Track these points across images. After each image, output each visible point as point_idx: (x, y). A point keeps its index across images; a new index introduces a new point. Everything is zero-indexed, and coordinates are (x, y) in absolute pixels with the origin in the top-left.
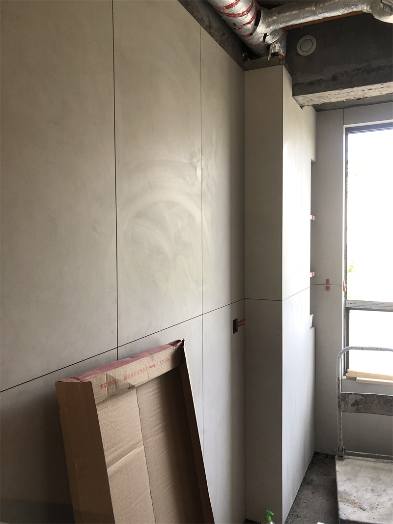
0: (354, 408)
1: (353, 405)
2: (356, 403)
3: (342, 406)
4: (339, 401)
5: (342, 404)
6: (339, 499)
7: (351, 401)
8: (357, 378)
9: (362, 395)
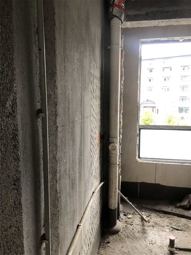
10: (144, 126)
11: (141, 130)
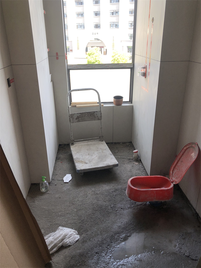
0: (77, 120)
1: (76, 119)
2: (78, 118)
3: (71, 121)
4: (70, 118)
5: (71, 119)
6: (75, 162)
7: (75, 117)
8: (77, 106)
9: (80, 113)
10: (72, 66)
11: (71, 71)
